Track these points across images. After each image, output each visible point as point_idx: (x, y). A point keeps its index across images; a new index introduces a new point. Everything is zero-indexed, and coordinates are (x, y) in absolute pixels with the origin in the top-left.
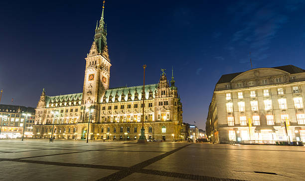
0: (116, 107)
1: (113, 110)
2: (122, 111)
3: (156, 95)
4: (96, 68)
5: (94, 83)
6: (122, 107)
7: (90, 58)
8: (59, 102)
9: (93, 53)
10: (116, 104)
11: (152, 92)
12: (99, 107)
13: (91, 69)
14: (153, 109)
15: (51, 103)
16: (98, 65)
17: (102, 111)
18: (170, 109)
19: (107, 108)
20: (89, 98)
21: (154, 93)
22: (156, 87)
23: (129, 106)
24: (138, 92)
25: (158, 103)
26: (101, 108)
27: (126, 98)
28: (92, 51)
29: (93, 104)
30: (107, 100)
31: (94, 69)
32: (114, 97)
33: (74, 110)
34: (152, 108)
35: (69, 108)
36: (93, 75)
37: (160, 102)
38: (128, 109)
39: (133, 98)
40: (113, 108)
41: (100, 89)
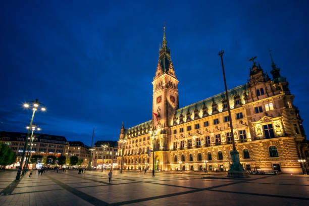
0: (189, 128)
1: (186, 133)
2: (198, 132)
3: (246, 99)
4: (163, 88)
5: (162, 105)
6: (197, 127)
7: (156, 81)
8: (134, 132)
9: (159, 74)
10: (189, 124)
11: (239, 97)
12: (169, 131)
13: (158, 92)
14: (245, 120)
15: (128, 134)
16: (164, 85)
17: (173, 135)
18: (280, 115)
19: (178, 130)
20: (159, 123)
21: (243, 97)
22: (244, 88)
23: (207, 124)
24: (216, 102)
25: (252, 110)
26: (172, 132)
27: (201, 114)
28: (157, 73)
29: (163, 129)
30: (178, 122)
31: (161, 90)
32: (186, 116)
33: (146, 138)
34: (243, 120)
35: (142, 137)
36: (160, 97)
37: (256, 108)
38: (205, 128)
39: (210, 112)
40: (185, 129)
41: (169, 111)
